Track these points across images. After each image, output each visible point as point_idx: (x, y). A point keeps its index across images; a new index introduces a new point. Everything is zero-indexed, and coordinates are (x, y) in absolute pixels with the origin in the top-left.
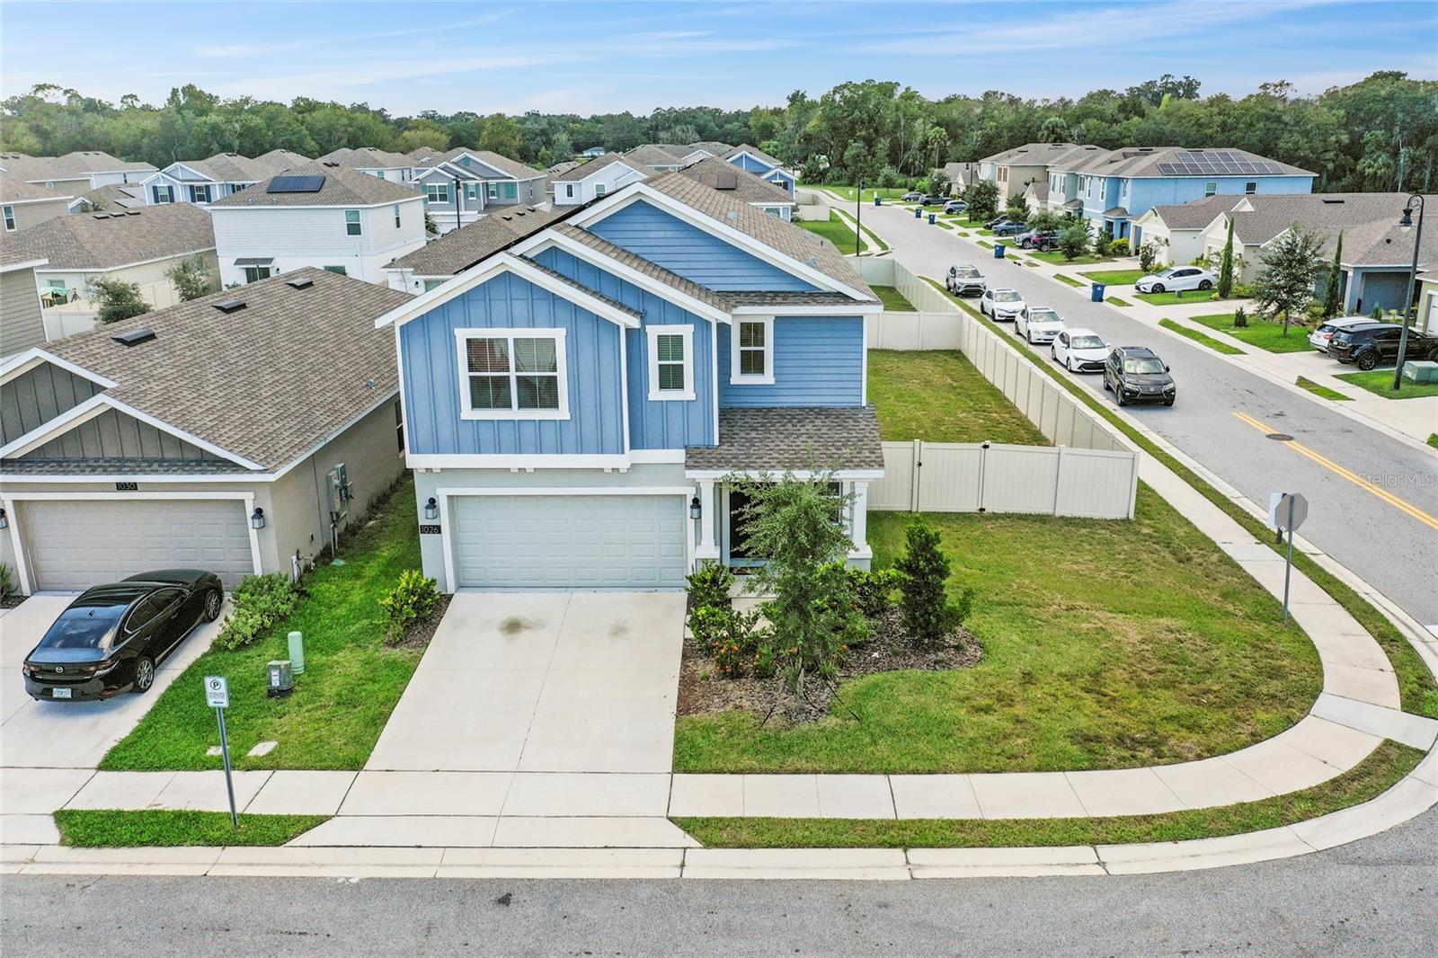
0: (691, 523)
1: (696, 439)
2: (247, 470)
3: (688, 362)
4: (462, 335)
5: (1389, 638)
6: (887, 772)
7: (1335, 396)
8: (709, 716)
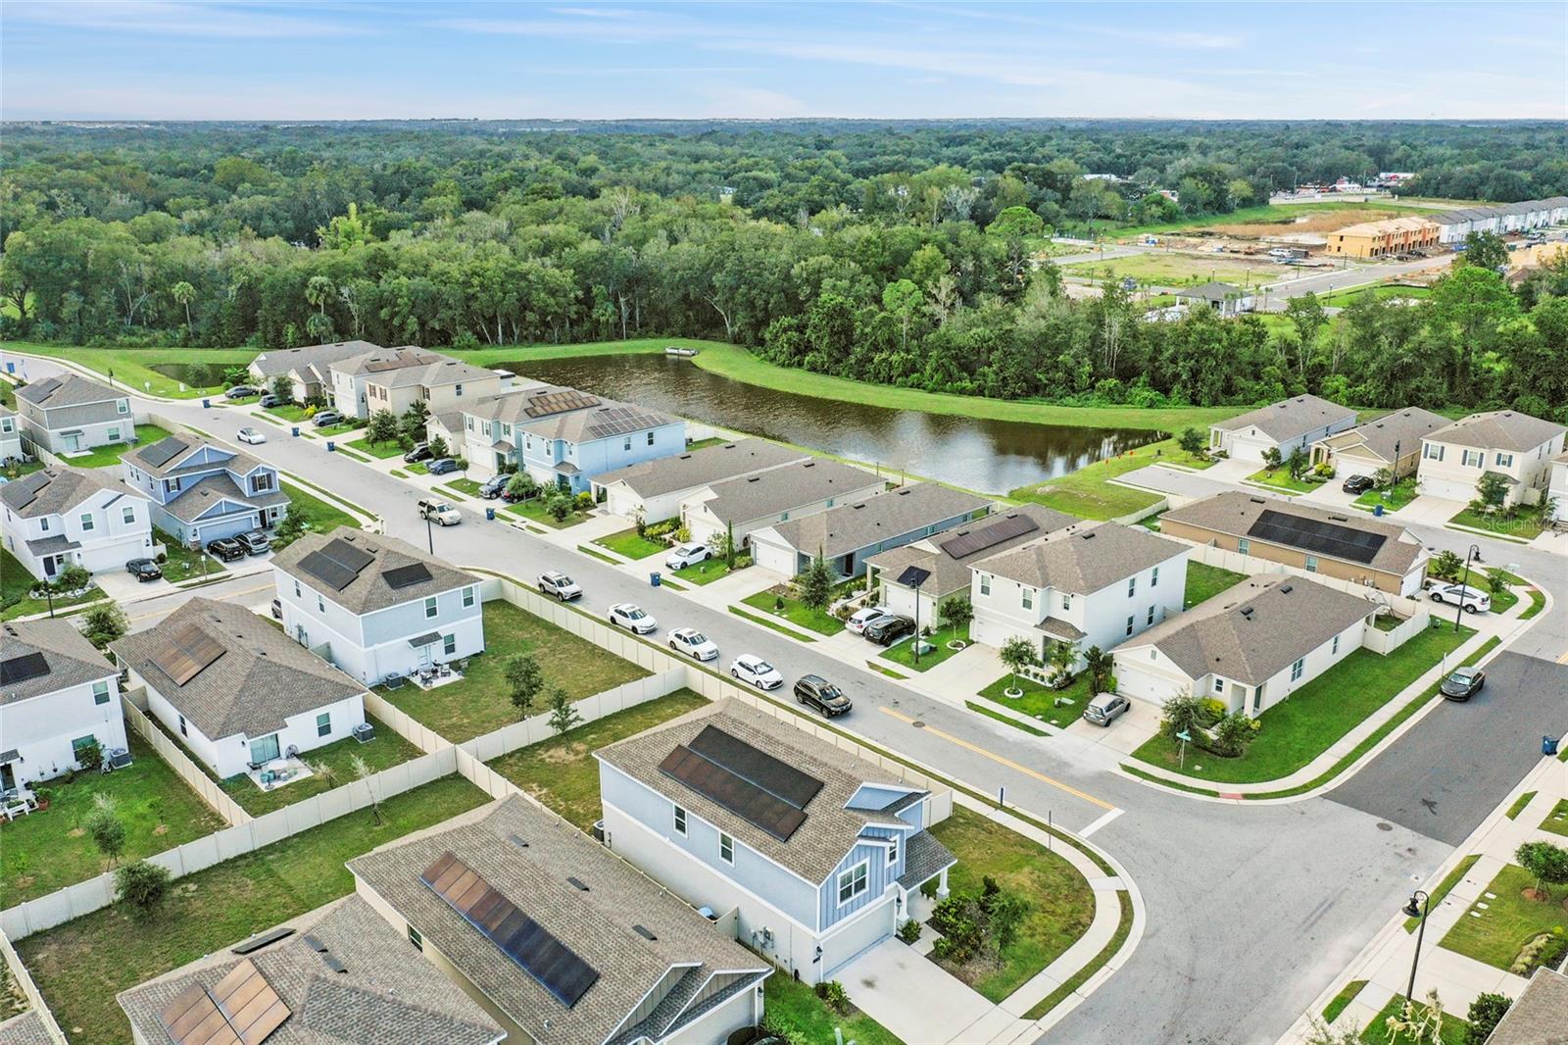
0: (895, 908)
2: (764, 973)
4: (840, 877)
5: (1077, 845)
6: (1040, 971)
7: (899, 677)
8: (978, 980)
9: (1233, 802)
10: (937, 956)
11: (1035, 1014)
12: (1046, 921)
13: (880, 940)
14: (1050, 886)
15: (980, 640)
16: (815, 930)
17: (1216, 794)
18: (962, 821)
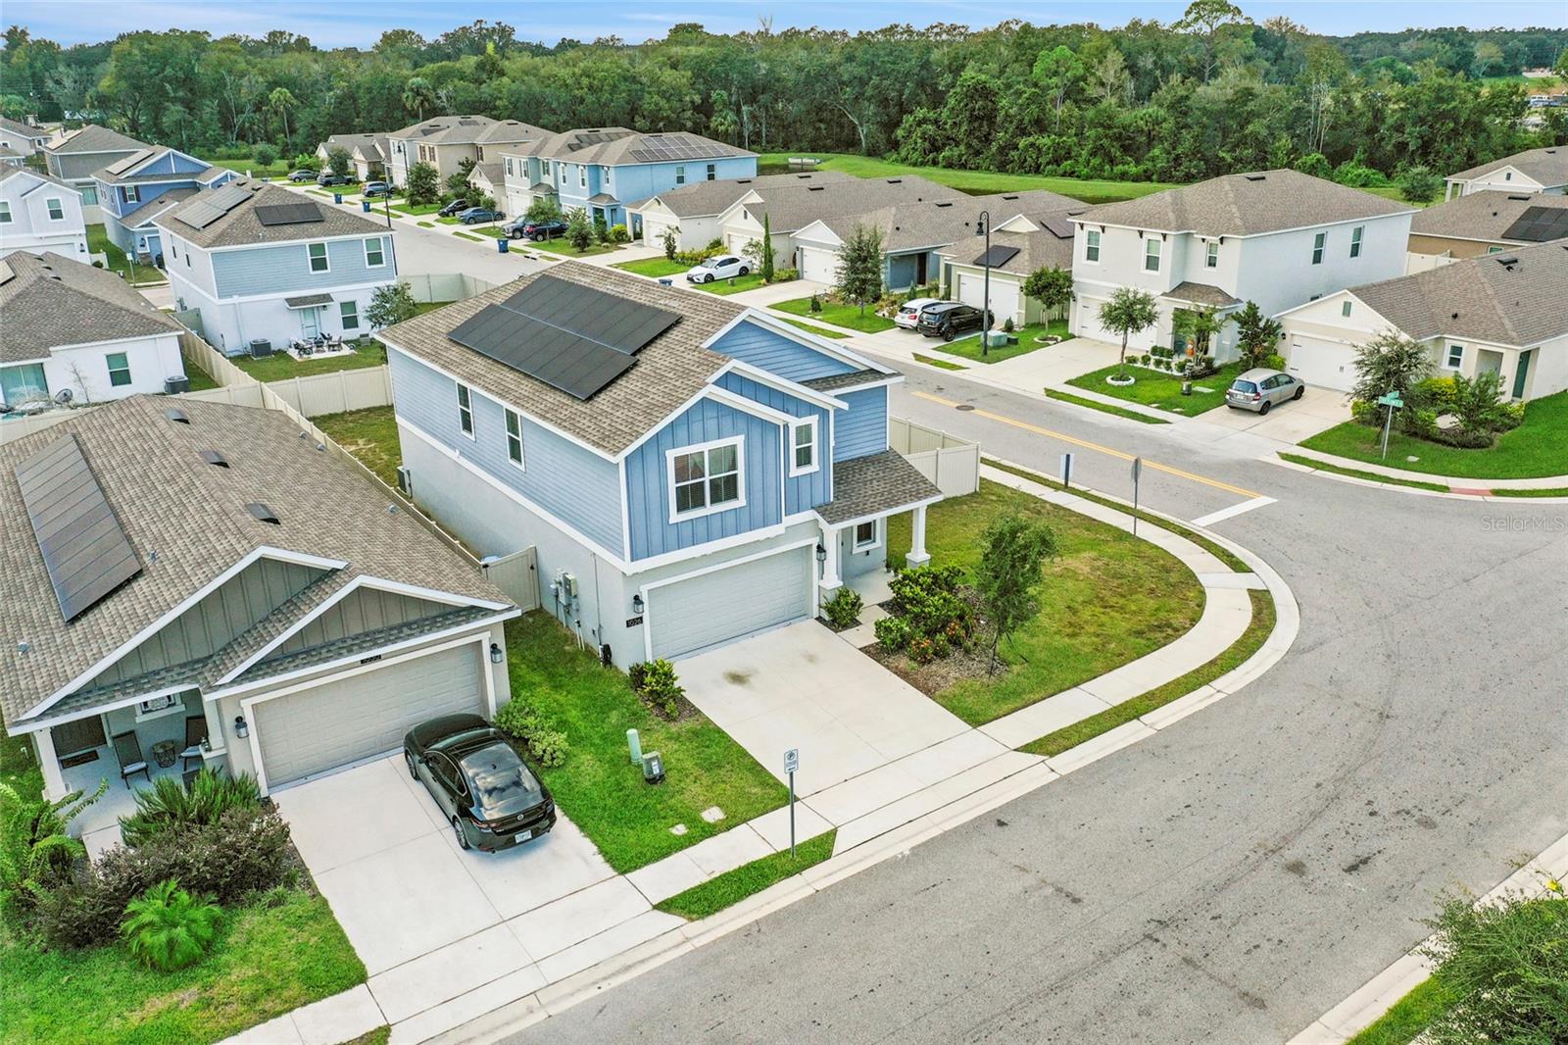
0: (815, 563)
1: (819, 500)
2: (494, 612)
3: (815, 444)
4: (671, 455)
5: (1186, 534)
6: (1076, 685)
7: (953, 367)
8: (947, 689)
9: (1479, 498)
10: (885, 649)
11: (1047, 746)
12: (1103, 618)
13: (787, 621)
14: (1123, 577)
15: (1085, 333)
16: (621, 555)
17: (1445, 489)
18: (994, 498)
